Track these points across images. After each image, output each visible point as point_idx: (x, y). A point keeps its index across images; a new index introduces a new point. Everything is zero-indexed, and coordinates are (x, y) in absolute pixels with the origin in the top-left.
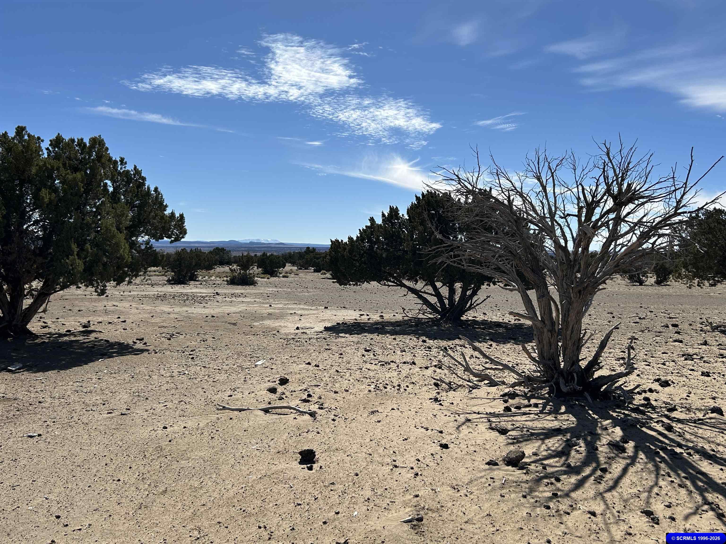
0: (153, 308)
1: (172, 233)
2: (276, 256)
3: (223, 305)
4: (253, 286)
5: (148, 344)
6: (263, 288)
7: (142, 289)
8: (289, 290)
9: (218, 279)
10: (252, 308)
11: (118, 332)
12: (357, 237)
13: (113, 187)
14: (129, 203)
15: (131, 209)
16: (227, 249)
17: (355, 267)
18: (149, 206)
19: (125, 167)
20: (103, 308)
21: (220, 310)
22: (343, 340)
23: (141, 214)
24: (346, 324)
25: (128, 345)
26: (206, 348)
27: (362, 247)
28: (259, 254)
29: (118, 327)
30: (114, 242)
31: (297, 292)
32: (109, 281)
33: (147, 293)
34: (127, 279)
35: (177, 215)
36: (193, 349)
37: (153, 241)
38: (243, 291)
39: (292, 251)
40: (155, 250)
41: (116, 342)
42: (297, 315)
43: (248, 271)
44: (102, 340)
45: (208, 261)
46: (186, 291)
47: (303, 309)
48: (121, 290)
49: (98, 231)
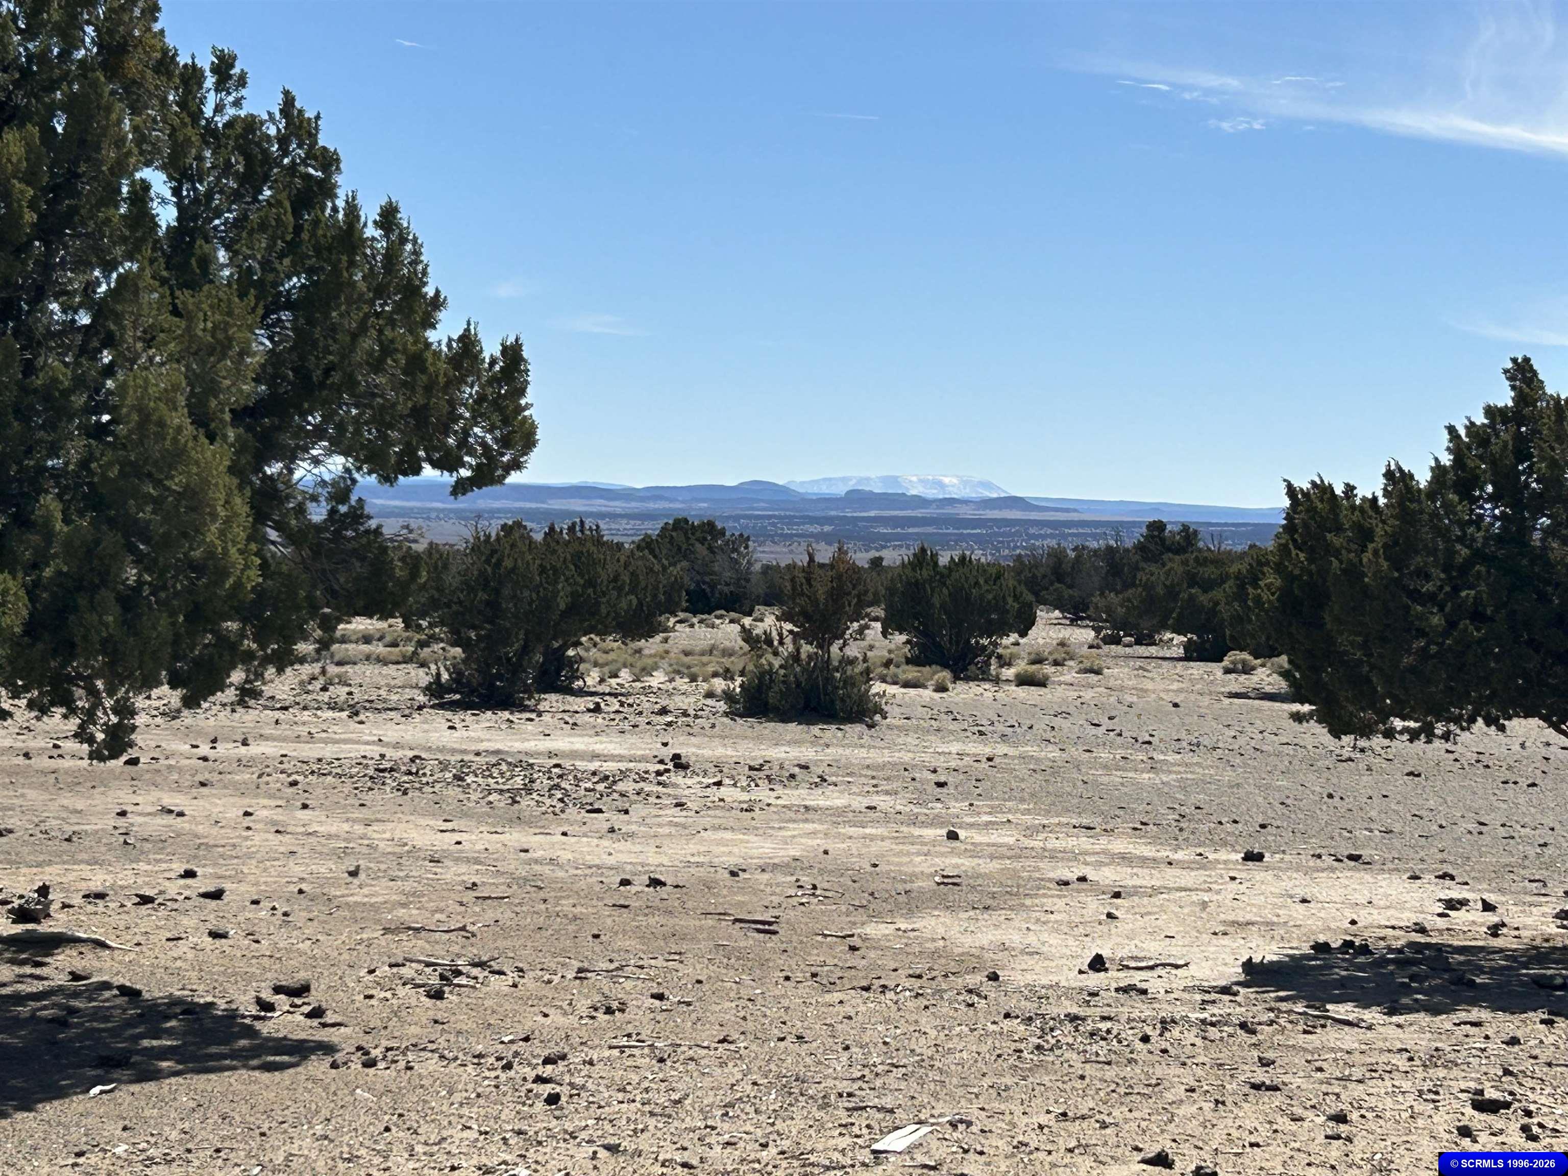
0: (359, 829)
1: (463, 443)
2: (982, 569)
3: (707, 821)
4: (859, 728)
5: (330, 1018)
6: (911, 740)
7: (303, 730)
8: (1052, 753)
9: (682, 683)
10: (854, 846)
11: (183, 947)
12: (1438, 470)
13: (179, 206)
14: (253, 284)
15: (265, 317)
16: (732, 528)
17: (1422, 633)
18: (349, 302)
19: (237, 103)
20: (111, 821)
21: (692, 847)
22: (1349, 1039)
23: (315, 343)
24: (1364, 949)
25: (232, 1015)
26: (622, 1049)
27: (1463, 525)
28: (893, 557)
29: (185, 921)
30: (176, 483)
31: (1095, 764)
32: (148, 683)
33: (328, 752)
34: (237, 676)
35: (490, 348)
36: (554, 1050)
37: (367, 481)
38: (807, 754)
39: (1069, 546)
40: (377, 532)
41: (175, 1002)
42: (1098, 890)
43: (835, 649)
44: (106, 986)
45: (632, 591)
46: (518, 746)
47: (1125, 859)
48: (200, 733)
49: (101, 430)
